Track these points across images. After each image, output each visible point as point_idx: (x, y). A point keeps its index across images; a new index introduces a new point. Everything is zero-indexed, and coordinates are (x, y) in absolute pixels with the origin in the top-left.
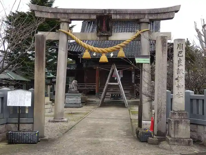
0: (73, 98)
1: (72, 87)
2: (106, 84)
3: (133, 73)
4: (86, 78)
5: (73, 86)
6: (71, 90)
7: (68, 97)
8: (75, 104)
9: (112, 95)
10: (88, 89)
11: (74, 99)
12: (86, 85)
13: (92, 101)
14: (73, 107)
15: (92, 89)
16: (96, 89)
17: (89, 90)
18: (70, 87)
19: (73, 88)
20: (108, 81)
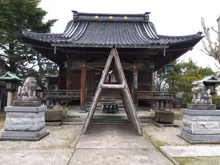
0: (23, 117)
1: (23, 92)
2: (99, 86)
3: (136, 75)
4: (68, 83)
5: (24, 90)
6: (20, 100)
7: (10, 114)
8: (27, 130)
9: (105, 106)
10: (71, 97)
11: (25, 120)
12: (67, 92)
13: (74, 117)
14: (19, 140)
15: (76, 98)
16: (81, 97)
17: (72, 99)
18: (19, 92)
19: (26, 94)
20: (102, 80)
